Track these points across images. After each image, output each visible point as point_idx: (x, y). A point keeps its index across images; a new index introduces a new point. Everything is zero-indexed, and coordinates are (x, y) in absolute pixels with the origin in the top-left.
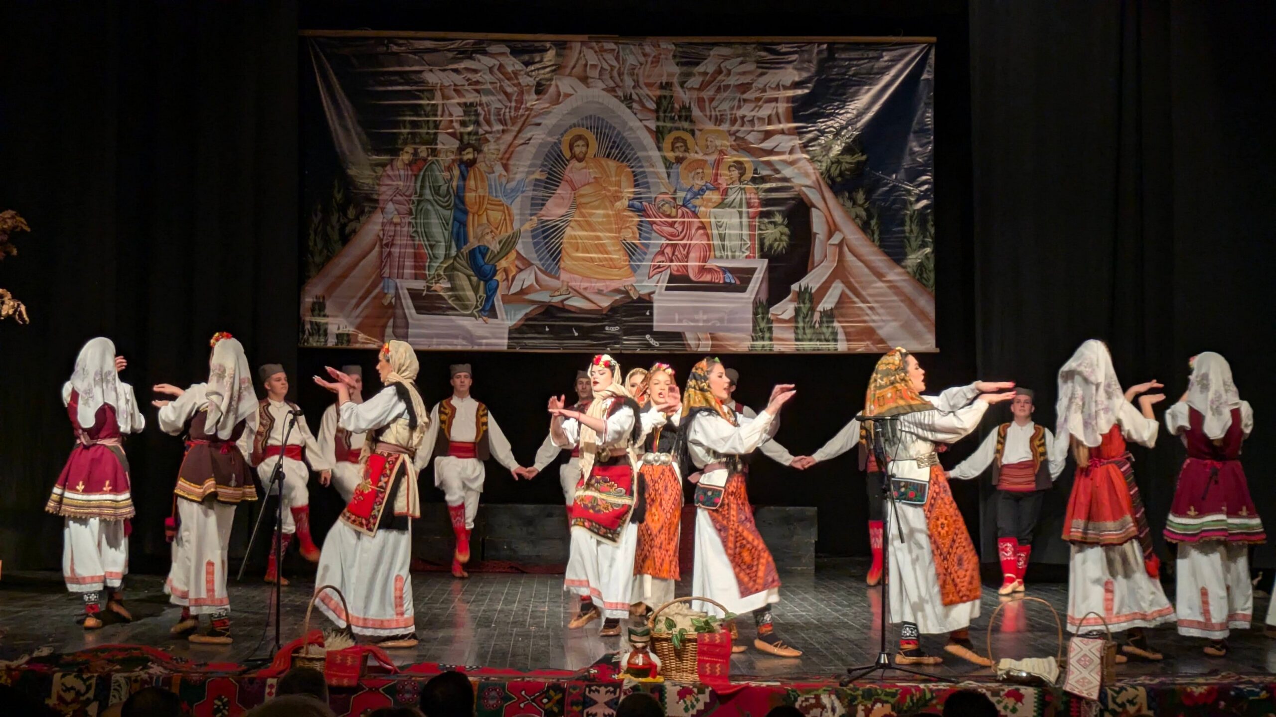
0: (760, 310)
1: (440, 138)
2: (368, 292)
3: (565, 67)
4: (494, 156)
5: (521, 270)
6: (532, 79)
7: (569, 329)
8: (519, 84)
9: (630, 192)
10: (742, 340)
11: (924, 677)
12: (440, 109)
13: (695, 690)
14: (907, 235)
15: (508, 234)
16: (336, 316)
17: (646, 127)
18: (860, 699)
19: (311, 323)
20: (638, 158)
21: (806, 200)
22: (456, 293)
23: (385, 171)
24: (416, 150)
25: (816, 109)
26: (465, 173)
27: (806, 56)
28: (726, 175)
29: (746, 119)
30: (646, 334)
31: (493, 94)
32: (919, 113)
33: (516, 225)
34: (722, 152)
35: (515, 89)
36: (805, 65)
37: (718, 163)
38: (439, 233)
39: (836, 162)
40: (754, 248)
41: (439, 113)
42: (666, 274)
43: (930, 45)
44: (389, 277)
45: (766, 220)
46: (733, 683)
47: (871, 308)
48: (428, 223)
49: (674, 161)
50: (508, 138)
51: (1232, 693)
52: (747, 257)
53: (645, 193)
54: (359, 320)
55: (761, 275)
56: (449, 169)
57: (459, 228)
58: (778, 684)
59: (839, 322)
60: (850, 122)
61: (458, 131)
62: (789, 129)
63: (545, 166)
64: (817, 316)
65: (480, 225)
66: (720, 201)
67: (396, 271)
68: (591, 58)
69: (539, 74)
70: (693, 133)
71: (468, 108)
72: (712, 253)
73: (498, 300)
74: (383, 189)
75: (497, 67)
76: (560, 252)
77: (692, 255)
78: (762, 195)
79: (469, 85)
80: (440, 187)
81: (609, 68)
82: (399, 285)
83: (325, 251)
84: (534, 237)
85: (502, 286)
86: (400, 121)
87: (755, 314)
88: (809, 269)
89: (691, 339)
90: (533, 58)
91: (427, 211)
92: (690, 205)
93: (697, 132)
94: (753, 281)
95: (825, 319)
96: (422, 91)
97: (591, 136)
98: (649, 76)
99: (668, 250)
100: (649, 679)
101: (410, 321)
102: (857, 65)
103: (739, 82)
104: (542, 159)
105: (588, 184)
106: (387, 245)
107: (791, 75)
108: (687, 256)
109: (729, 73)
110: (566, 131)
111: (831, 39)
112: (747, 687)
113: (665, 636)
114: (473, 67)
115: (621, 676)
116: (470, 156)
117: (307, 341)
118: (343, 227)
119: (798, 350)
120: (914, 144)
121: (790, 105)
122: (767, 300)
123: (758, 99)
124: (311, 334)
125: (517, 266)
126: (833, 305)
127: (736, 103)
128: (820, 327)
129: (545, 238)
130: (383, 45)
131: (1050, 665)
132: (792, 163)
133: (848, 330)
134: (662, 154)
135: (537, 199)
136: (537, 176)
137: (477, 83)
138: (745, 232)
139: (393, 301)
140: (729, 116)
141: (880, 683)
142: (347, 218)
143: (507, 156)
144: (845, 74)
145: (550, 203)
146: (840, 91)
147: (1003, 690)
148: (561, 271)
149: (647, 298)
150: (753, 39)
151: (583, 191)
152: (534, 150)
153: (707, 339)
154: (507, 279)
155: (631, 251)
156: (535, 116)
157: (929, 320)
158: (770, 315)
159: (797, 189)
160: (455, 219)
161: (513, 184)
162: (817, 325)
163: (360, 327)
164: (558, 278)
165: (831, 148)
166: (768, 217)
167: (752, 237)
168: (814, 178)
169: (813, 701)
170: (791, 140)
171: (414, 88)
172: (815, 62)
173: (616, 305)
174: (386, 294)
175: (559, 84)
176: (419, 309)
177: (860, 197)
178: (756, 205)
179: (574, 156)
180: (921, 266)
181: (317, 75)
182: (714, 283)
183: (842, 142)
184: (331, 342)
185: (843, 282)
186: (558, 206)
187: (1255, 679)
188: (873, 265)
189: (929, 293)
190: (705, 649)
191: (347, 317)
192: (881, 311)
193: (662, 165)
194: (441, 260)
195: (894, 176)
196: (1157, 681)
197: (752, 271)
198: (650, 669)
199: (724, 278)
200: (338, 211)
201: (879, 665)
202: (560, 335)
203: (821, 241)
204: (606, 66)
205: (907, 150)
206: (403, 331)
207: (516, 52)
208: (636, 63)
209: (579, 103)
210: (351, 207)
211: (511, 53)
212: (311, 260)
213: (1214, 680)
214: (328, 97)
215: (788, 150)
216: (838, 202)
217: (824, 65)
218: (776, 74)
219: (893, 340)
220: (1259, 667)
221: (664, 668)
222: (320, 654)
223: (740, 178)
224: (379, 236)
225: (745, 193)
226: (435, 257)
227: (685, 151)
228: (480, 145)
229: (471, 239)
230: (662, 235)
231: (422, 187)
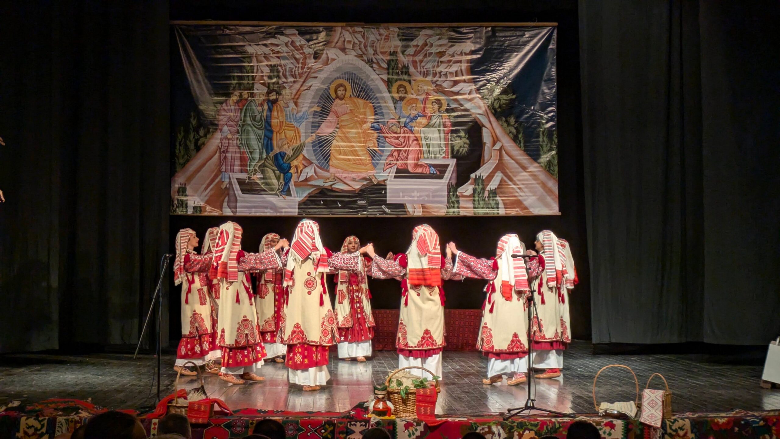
1: (256, 86)
2: (212, 181)
3: (332, 42)
4: (289, 97)
5: (305, 167)
6: (311, 50)
7: (335, 202)
8: (304, 53)
9: (372, 119)
10: (441, 208)
11: (554, 414)
12: (255, 68)
13: (415, 424)
14: (541, 143)
15: (297, 145)
16: (192, 196)
17: (382, 79)
18: (516, 428)
19: (178, 200)
20: (376, 97)
21: (479, 123)
22: (266, 181)
23: (222, 107)
24: (241, 94)
25: (485, 67)
26: (271, 107)
27: (478, 35)
28: (430, 108)
29: (442, 74)
30: (382, 205)
31: (288, 59)
32: (548, 69)
33: (303, 139)
34: (427, 93)
35: (301, 56)
36: (478, 40)
37: (425, 101)
38: (255, 144)
39: (497, 99)
40: (448, 152)
41: (255, 71)
42: (394, 169)
43: (554, 27)
44: (225, 172)
45: (455, 135)
46: (438, 419)
47: (519, 188)
48: (248, 138)
49: (398, 99)
50: (297, 86)
51: (743, 422)
52: (443, 158)
53: (381, 119)
54: (207, 198)
55: (452, 169)
56: (261, 105)
57: (268, 141)
58: (466, 419)
59: (500, 197)
60: (506, 75)
61: (267, 82)
62: (469, 79)
63: (320, 103)
64: (486, 194)
65: (280, 139)
66: (427, 123)
67: (229, 168)
68: (348, 36)
69: (316, 47)
70: (410, 82)
71: (273, 68)
72: (422, 155)
73: (292, 185)
74: (221, 117)
75: (290, 43)
76: (329, 156)
77: (410, 156)
78: (453, 120)
79: (273, 53)
80: (256, 116)
82: (231, 176)
83: (186, 156)
84: (313, 146)
85: (295, 176)
86: (230, 76)
87: (449, 192)
88: (481, 164)
89: (410, 208)
90: (312, 37)
91: (248, 131)
92: (408, 126)
93: (412, 81)
94: (447, 172)
95: (491, 195)
96: (244, 58)
97: (348, 85)
98: (383, 48)
99: (396, 154)
100: (387, 417)
101: (238, 198)
102: (509, 40)
103: (438, 51)
104: (318, 99)
105: (346, 113)
106: (224, 152)
107: (469, 46)
108: (407, 158)
109: (432, 45)
110: (332, 82)
111: (493, 24)
112: (446, 422)
113: (396, 391)
114: (276, 43)
115: (369, 416)
116: (274, 97)
117: (175, 211)
118: (197, 141)
119: (475, 214)
120: (545, 88)
121: (469, 65)
122: (456, 184)
123: (449, 61)
124: (178, 207)
125: (303, 164)
126: (496, 187)
127: (436, 63)
128: (489, 200)
129: (320, 147)
130: (220, 29)
131: (631, 406)
132: (470, 100)
133: (506, 202)
134: (391, 95)
135: (315, 123)
136: (315, 109)
137: (278, 52)
138: (442, 142)
139: (228, 186)
140: (432, 72)
141: (528, 418)
142: (199, 135)
143: (297, 97)
144: (502, 45)
145: (323, 125)
147: (603, 422)
148: (330, 167)
149: (383, 183)
150: (447, 24)
151: (344, 118)
152: (313, 93)
153: (420, 208)
154: (297, 172)
155: (373, 154)
156: (314, 73)
157: (555, 195)
158: (457, 193)
159: (474, 116)
160: (265, 136)
161: (300, 114)
162: (487, 199)
163: (208, 202)
164: (328, 171)
165: (494, 90)
166: (456, 134)
167: (446, 145)
168: (484, 109)
169: (487, 430)
170: (470, 86)
171: (240, 56)
172: (484, 38)
173: (364, 188)
174: (223, 182)
175: (328, 52)
176: (244, 191)
177: (512, 120)
178: (449, 125)
179: (337, 97)
180: (549, 163)
181: (180, 47)
182: (424, 173)
183: (501, 87)
184: (190, 212)
185: (502, 172)
186: (328, 127)
187: (756, 414)
188: (520, 162)
189: (554, 179)
190: (421, 398)
191: (199, 196)
192: (525, 190)
193: (391, 102)
194: (257, 161)
195: (532, 108)
196: (696, 415)
197: (447, 166)
198: (387, 411)
199: (430, 171)
200: (194, 131)
201: (527, 407)
202: (330, 206)
203: (488, 147)
204: (357, 42)
205: (540, 92)
206: (234, 204)
207: (301, 34)
208: (375, 40)
209: (341, 65)
210: (202, 129)
211: (299, 34)
212: (177, 161)
213: (731, 414)
214: (187, 62)
215: (468, 92)
216: (499, 124)
217: (489, 40)
218: (460, 46)
219: (533, 207)
220: (759, 407)
221: (396, 411)
222: (185, 403)
223: (439, 110)
224: (219, 146)
225: (442, 119)
226: (253, 159)
227: (405, 93)
228: (280, 90)
229: (275, 148)
230: (391, 145)
231: (245, 116)
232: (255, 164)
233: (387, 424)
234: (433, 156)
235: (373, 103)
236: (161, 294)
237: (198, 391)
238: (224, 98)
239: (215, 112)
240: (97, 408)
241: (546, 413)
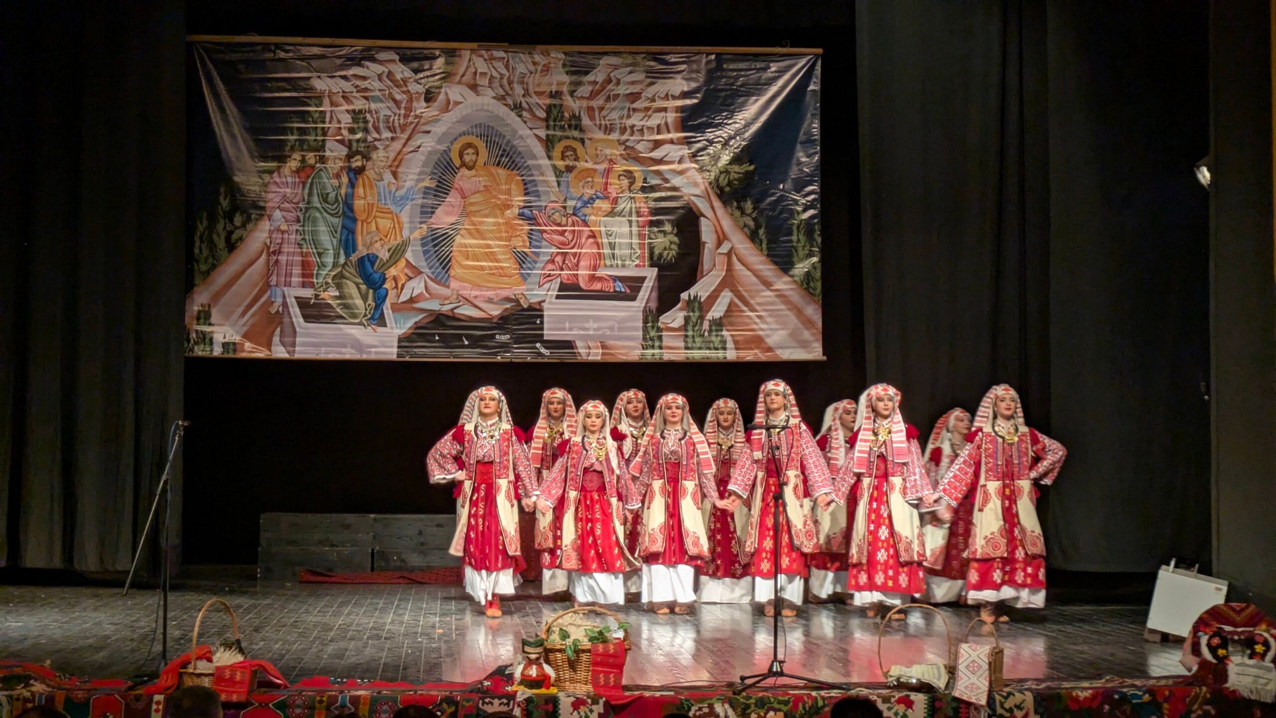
0: (650, 318)
1: (328, 145)
2: (255, 301)
3: (454, 75)
4: (383, 164)
5: (410, 278)
6: (421, 87)
7: (459, 337)
8: (409, 91)
9: (521, 201)
10: (634, 348)
11: (815, 685)
12: (328, 115)
13: (589, 701)
14: (795, 244)
15: (397, 242)
16: (221, 325)
17: (537, 136)
18: (753, 706)
19: (197, 331)
20: (528, 166)
21: (695, 209)
22: (345, 301)
23: (272, 178)
24: (303, 157)
25: (705, 119)
26: (354, 180)
27: (695, 67)
28: (615, 184)
29: (635, 129)
30: (536, 342)
31: (381, 101)
32: (806, 124)
33: (406, 233)
34: (611, 161)
35: (404, 96)
36: (694, 76)
37: (608, 172)
38: (327, 240)
39: (724, 172)
40: (644, 257)
41: (327, 119)
44: (277, 285)
45: (656, 229)
46: (627, 694)
47: (759, 317)
48: (315, 231)
49: (563, 170)
50: (398, 145)
51: (1116, 697)
52: (636, 266)
53: (535, 201)
54: (245, 329)
55: (651, 284)
56: (338, 176)
57: (348, 235)
58: (672, 693)
59: (728, 330)
60: (738, 133)
61: (346, 138)
62: (678, 139)
63: (435, 174)
64: (706, 325)
65: (368, 233)
66: (610, 210)
67: (283, 279)
68: (481, 65)
69: (428, 82)
70: (582, 141)
71: (356, 115)
72: (602, 262)
73: (387, 308)
74: (270, 196)
75: (385, 74)
76: (450, 261)
77: (582, 263)
78: (652, 204)
79: (357, 92)
80: (328, 194)
81: (499, 77)
82: (286, 293)
83: (210, 260)
84: (423, 245)
85: (392, 294)
86: (285, 129)
87: (645, 322)
88: (698, 278)
89: (582, 348)
90: (422, 65)
91: (315, 218)
92: (580, 214)
93: (587, 141)
94: (643, 289)
95: (714, 328)
96: (309, 98)
97: (481, 145)
98: (539, 85)
99: (559, 259)
100: (543, 691)
101: (298, 329)
102: (745, 76)
103: (628, 92)
104: (432, 167)
105: (478, 192)
106: (274, 253)
107: (679, 85)
108: (577, 266)
109: (618, 82)
110: (456, 139)
111: (719, 49)
112: (641, 698)
113: (558, 647)
114: (362, 74)
115: (514, 688)
116: (359, 164)
117: (192, 350)
118: (231, 233)
119: (688, 358)
120: (801, 154)
121: (679, 115)
122: (657, 309)
123: (647, 109)
124: (196, 343)
125: (406, 275)
126: (722, 314)
127: (625, 112)
128: (709, 335)
129: (434, 246)
130: (270, 50)
131: (938, 668)
132: (681, 173)
133: (738, 338)
134: (552, 162)
135: (428, 207)
136: (427, 183)
137: (366, 90)
138: (635, 241)
139: (281, 309)
140: (618, 126)
141: (773, 692)
142: (233, 225)
143: (396, 163)
144: (733, 84)
145: (439, 211)
146: (729, 101)
147: (894, 697)
148: (451, 279)
149: (538, 307)
150: (643, 48)
151: (472, 200)
152: (423, 158)
153: (597, 348)
154: (396, 287)
155: (522, 260)
156: (424, 124)
157: (817, 329)
158: (659, 324)
159: (686, 198)
160: (343, 227)
161: (402, 192)
162: (706, 334)
163: (246, 336)
165: (719, 157)
166: (658, 227)
167: (642, 246)
168: (703, 188)
169: (706, 710)
170: (680, 149)
171: (302, 94)
172: (703, 72)
173: (506, 314)
174: (273, 302)
175: (449, 91)
176: (307, 318)
177: (748, 206)
178: (646, 214)
179: (464, 164)
180: (808, 275)
181: (203, 81)
182: (604, 292)
183: (730, 152)
184: (217, 351)
185: (732, 291)
186: (448, 214)
187: (1138, 683)
188: (761, 273)
189: (816, 302)
190: (599, 659)
191: (233, 326)
192: (769, 320)
193: (553, 173)
194: (329, 269)
195: (781, 186)
196: (1043, 685)
197: (642, 279)
198: (544, 680)
199: (614, 287)
200: (225, 218)
201: (771, 673)
202: (451, 344)
203: (710, 250)
204: (495, 74)
205: (794, 161)
206: (291, 339)
207: (405, 60)
208: (526, 71)
209: (469, 111)
210: (237, 215)
211: (400, 61)
212: (196, 267)
213: (1098, 684)
214: (214, 103)
215: (678, 159)
216: (727, 212)
217: (712, 75)
218: (665, 83)
219: (781, 348)
220: (1141, 670)
221: (558, 679)
222: (208, 669)
223: (629, 188)
224: (266, 244)
225: (635, 202)
226: (323, 265)
227: (575, 160)
228: (369, 153)
229: (360, 247)
230: (552, 244)
231: (310, 194)
232: (326, 274)
233: (543, 703)
234: (620, 262)
235: (522, 176)
236: (169, 487)
237: (231, 648)
238: (275, 164)
239: (260, 186)
240: (60, 676)
241: (801, 683)
